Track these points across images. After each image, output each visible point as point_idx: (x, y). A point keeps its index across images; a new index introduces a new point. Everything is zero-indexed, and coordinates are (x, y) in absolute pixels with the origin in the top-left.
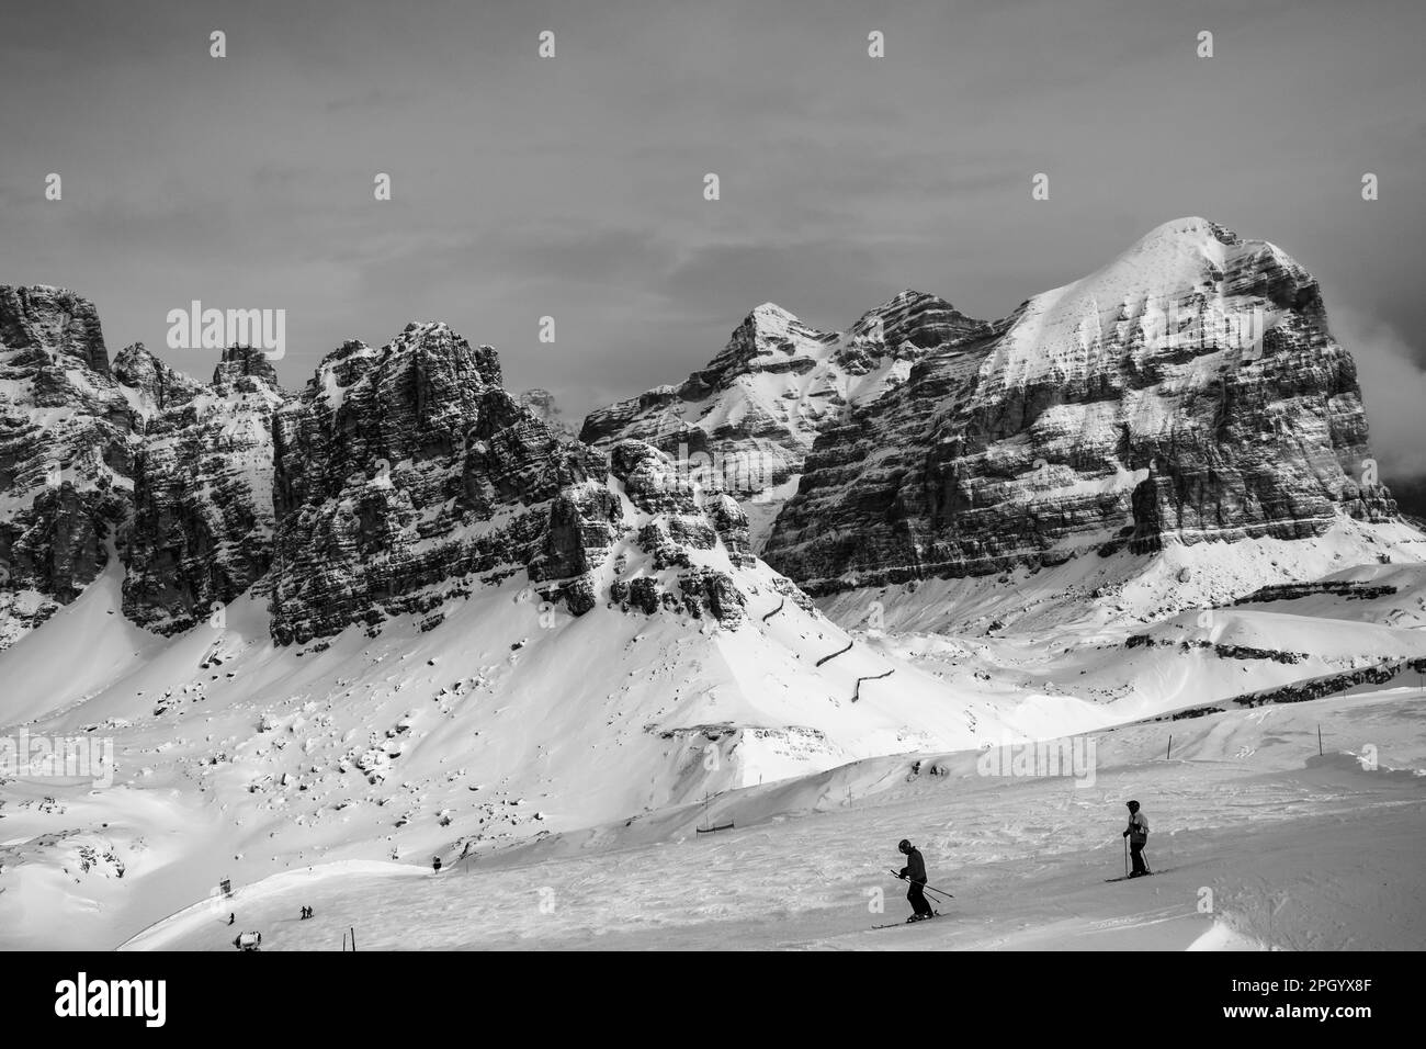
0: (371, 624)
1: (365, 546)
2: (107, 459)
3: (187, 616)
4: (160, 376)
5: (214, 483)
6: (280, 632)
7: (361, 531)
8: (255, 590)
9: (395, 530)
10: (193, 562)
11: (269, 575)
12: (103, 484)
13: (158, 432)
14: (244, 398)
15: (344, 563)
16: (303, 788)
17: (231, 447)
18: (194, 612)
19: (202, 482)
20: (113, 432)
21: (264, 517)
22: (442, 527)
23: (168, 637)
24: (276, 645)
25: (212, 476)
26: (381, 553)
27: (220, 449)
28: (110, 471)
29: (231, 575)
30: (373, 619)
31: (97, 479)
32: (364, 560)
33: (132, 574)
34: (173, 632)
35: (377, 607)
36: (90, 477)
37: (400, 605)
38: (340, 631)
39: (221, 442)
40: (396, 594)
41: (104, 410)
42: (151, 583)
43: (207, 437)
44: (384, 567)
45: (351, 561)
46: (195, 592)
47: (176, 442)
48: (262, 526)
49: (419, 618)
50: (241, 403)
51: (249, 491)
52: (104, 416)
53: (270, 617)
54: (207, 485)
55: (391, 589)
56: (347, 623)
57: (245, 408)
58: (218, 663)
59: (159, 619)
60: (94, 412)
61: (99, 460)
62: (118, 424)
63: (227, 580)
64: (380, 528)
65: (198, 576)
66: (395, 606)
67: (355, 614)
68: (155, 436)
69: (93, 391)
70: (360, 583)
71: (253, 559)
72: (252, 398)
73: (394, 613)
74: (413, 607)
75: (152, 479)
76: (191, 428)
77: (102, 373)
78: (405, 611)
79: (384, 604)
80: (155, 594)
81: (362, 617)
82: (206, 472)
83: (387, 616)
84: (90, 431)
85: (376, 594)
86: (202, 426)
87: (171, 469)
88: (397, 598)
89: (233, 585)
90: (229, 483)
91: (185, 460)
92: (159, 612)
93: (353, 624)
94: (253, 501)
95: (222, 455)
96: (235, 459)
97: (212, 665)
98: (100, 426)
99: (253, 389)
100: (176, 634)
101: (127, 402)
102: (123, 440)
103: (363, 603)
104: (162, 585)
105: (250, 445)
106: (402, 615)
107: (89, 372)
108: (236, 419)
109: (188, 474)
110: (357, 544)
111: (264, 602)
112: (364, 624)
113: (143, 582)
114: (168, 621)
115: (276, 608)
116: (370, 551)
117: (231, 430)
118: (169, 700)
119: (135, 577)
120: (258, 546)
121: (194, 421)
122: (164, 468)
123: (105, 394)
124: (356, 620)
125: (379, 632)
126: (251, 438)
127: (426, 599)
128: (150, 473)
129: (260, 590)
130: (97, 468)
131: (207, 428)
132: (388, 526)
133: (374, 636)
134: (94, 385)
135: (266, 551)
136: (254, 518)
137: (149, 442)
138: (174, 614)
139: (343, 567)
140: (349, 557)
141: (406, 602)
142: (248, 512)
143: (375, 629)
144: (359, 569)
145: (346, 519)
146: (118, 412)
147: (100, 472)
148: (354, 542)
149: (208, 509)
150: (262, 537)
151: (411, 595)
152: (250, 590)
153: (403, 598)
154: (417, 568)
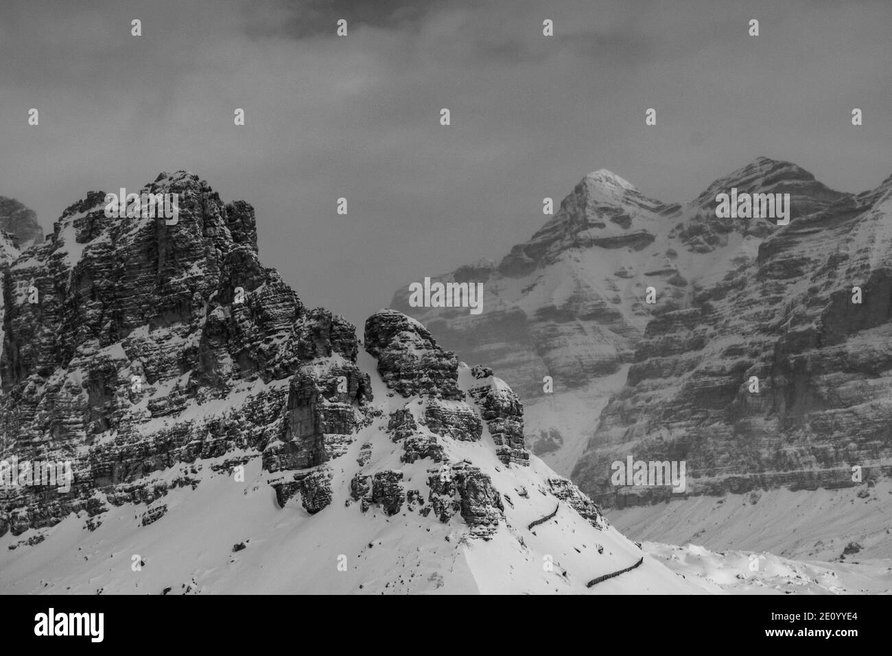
0: (91, 515)
1: (92, 425)
7: (89, 407)
9: (123, 406)
15: (67, 442)
22: (175, 406)
26: (108, 433)
30: (94, 508)
32: (90, 441)
35: (99, 495)
37: (124, 494)
38: (58, 522)
40: (120, 480)
44: (109, 449)
45: (75, 441)
49: (142, 508)
55: (116, 475)
56: (66, 512)
64: (108, 404)
66: (118, 494)
67: (76, 502)
70: (83, 466)
73: (117, 502)
74: (137, 496)
78: (129, 501)
79: (107, 491)
81: (83, 506)
83: (108, 505)
85: (100, 481)
88: (121, 486)
93: (73, 514)
103: (85, 490)
106: (126, 505)
110: (84, 422)
112: (84, 514)
116: (97, 431)
124: (76, 510)
125: (99, 524)
127: (150, 489)
132: (116, 402)
133: (93, 529)
139: (67, 448)
140: (74, 436)
141: (131, 490)
143: (95, 520)
144: (84, 450)
145: (74, 393)
148: (81, 419)
151: (136, 483)
153: (128, 486)
154: (145, 452)
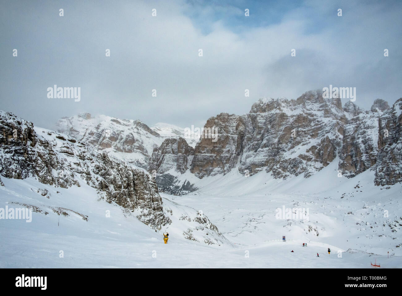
2: (339, 131)
3: (354, 174)
4: (355, 109)
5: (363, 138)
6: (376, 182)
8: (371, 169)
10: (356, 159)
11: (375, 165)
12: (337, 137)
13: (350, 124)
14: (373, 114)
16: (371, 227)
17: (368, 128)
18: (355, 173)
19: (359, 137)
20: (341, 124)
21: (376, 148)
23: (349, 178)
24: (375, 185)
25: (362, 136)
27: (365, 128)
28: (339, 134)
29: (366, 164)
31: (335, 136)
33: (341, 161)
34: (350, 177)
36: (334, 135)
39: (365, 126)
41: (340, 118)
42: (345, 163)
43: (362, 125)
46: (356, 167)
47: (354, 126)
48: (375, 150)
50: (372, 115)
51: (372, 140)
52: (340, 120)
53: (375, 177)
54: (361, 138)
57: (373, 117)
58: (359, 187)
59: (347, 173)
60: (337, 119)
61: (337, 131)
62: (343, 122)
63: (364, 165)
65: (357, 163)
68: (348, 124)
69: (337, 113)
71: (372, 160)
72: (376, 114)
75: (347, 136)
76: (358, 122)
77: (340, 109)
80: (346, 166)
82: (361, 134)
84: (335, 124)
86: (361, 122)
87: (352, 133)
89: (366, 167)
90: (367, 138)
91: (356, 131)
92: (347, 171)
94: (373, 143)
95: (365, 130)
96: (369, 131)
97: (357, 188)
98: (338, 122)
99: (376, 111)
100: (351, 178)
101: (345, 116)
102: (343, 126)
104: (348, 164)
105: (374, 127)
107: (337, 108)
108: (371, 120)
109: (356, 135)
111: (374, 172)
113: (343, 163)
114: (349, 174)
115: (376, 175)
117: (369, 123)
118: (345, 195)
119: (342, 162)
120: (373, 156)
121: (359, 121)
122: (350, 133)
123: (340, 114)
126: (374, 125)
128: (346, 134)
129: (373, 169)
130: (336, 133)
131: (362, 122)
134: (337, 112)
135: (376, 158)
136: (373, 148)
137: (347, 126)
138: (350, 172)
142: (371, 146)
146: (343, 119)
147: (336, 134)
149: (361, 145)
150: (375, 154)
152: (370, 169)
